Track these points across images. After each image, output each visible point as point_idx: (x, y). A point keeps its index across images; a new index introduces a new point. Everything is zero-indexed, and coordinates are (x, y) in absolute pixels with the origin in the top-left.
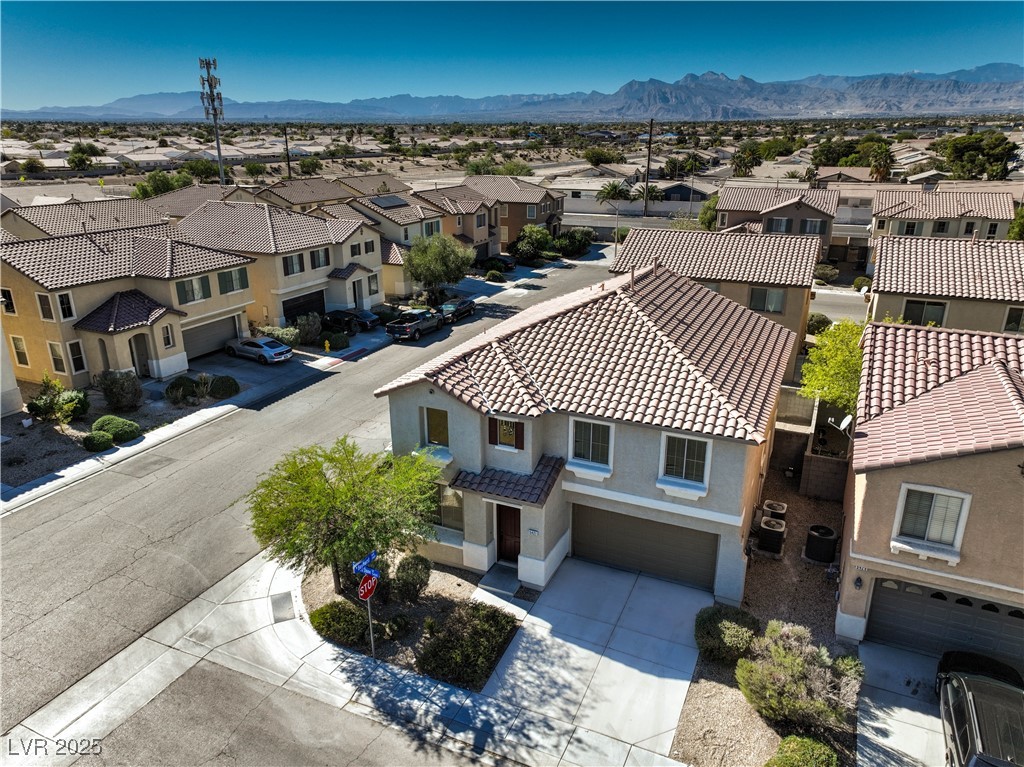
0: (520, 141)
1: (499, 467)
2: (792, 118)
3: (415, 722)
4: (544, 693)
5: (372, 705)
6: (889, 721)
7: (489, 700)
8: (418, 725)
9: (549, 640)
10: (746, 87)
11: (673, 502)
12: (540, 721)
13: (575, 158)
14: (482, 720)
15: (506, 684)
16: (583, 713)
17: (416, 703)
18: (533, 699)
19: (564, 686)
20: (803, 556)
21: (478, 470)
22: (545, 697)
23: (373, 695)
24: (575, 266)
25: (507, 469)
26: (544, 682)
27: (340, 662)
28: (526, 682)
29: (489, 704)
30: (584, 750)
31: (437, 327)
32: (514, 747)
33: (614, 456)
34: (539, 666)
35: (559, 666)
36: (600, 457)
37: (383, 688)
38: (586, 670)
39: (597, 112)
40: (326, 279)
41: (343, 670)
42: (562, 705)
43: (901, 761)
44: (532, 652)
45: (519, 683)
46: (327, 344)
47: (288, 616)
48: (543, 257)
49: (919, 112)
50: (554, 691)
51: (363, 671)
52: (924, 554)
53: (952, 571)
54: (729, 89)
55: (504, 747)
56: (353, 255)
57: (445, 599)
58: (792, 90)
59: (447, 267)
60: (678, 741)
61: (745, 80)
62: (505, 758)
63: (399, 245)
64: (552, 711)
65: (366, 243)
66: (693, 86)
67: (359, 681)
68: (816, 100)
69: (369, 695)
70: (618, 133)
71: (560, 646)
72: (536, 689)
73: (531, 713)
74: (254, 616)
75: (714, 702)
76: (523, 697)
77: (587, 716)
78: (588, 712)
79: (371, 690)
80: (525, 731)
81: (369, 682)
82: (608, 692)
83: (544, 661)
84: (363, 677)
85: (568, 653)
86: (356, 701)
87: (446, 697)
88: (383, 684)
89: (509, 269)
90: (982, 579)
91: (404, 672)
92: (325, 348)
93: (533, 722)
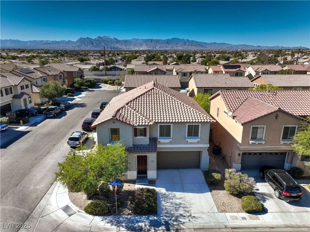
0: (49, 55)
1: (138, 144)
2: (130, 50)
3: (144, 229)
4: (175, 208)
5: (126, 230)
6: (257, 187)
7: (161, 215)
8: (145, 230)
9: (167, 193)
10: (116, 41)
11: (190, 144)
12: (180, 215)
13: (70, 60)
14: (164, 221)
15: (163, 209)
16: (190, 209)
17: (140, 224)
18: (174, 210)
19: (180, 204)
20: (213, 155)
21: (132, 146)
22: (177, 209)
23: (124, 227)
24: (94, 90)
25: (140, 144)
26: (173, 205)
27: (105, 221)
28: (169, 206)
29: (162, 216)
30: (197, 219)
31: (60, 112)
32: (178, 225)
33: (172, 134)
34: (169, 201)
35: (175, 199)
36: (168, 135)
37: (126, 223)
38: (183, 198)
39: (71, 47)
40: (12, 99)
41: (108, 223)
42: (182, 209)
43: (265, 194)
44: (165, 198)
45: (167, 207)
46: (21, 122)
47: (73, 213)
48: (82, 88)
49: (160, 49)
50: (178, 206)
51: (115, 220)
52: (257, 143)
53: (263, 145)
54: (111, 41)
55: (175, 226)
56: (21, 90)
57: (127, 191)
58: (128, 42)
59: (58, 92)
60: (218, 208)
61: (115, 39)
62: (177, 229)
63: (35, 86)
64: (181, 212)
65: (26, 85)
66: (100, 40)
67: (116, 224)
68: (135, 45)
69: (123, 227)
70: (82, 53)
71: (171, 194)
72: (173, 207)
73: (176, 214)
74: (58, 217)
75: (219, 195)
76: (170, 211)
77: (191, 210)
78: (191, 209)
79: (122, 225)
80: (178, 220)
81: (120, 223)
82: (192, 201)
83: (170, 199)
84: (116, 222)
85: (175, 195)
86: (119, 231)
87: (148, 219)
88: (125, 222)
89: (73, 93)
90: (268, 146)
91: (129, 216)
92: (20, 123)
93: (178, 217)
